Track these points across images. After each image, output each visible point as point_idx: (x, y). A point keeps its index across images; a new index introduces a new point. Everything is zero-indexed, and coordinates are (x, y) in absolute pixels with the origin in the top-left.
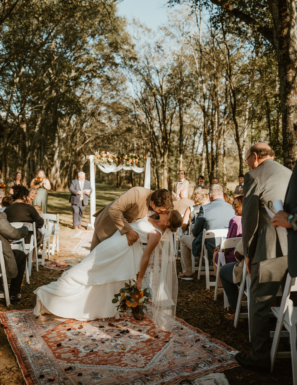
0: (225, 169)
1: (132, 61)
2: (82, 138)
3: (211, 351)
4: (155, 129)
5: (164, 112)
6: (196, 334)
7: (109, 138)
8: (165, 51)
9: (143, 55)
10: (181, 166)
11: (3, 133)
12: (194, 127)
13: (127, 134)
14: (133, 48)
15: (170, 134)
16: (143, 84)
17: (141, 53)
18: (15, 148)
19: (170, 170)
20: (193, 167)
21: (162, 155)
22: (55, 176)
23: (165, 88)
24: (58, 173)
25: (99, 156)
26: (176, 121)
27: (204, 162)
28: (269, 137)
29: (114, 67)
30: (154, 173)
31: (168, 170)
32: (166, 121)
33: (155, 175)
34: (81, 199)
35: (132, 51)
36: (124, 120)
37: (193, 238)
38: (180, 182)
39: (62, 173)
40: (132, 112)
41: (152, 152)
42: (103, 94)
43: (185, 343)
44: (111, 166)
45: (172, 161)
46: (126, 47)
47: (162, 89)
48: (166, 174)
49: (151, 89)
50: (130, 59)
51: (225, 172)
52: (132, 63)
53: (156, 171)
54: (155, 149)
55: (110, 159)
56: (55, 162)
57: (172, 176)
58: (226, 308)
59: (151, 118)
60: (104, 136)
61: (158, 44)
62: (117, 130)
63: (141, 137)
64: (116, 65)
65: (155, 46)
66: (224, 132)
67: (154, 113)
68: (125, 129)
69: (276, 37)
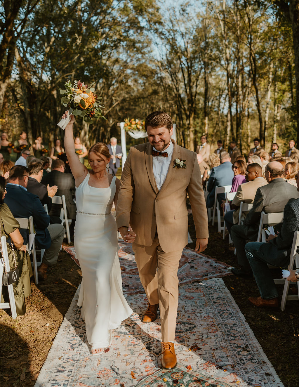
0: (249, 131)
1: (157, 24)
2: (109, 101)
3: (215, 268)
4: (181, 91)
5: (189, 75)
6: (207, 259)
7: (135, 101)
8: (190, 14)
9: (168, 19)
10: (206, 128)
11: (36, 99)
12: (220, 89)
13: (153, 96)
14: (158, 11)
15: (195, 97)
16: (168, 47)
17: (166, 16)
18: (47, 114)
19: (196, 132)
20: (219, 128)
21: (188, 117)
22: (84, 138)
23: (190, 50)
24: (87, 136)
25: (129, 124)
26: (201, 82)
27: (229, 123)
28: (291, 100)
29: (139, 31)
30: (180, 135)
31: (194, 132)
32: (191, 84)
33: (182, 137)
34: (114, 162)
35: (157, 14)
36: (150, 82)
37: (208, 193)
38: (202, 146)
39: (91, 136)
40: (157, 74)
41: (178, 115)
42: (128, 56)
43: (198, 263)
44: (140, 132)
45: (198, 123)
46: (150, 10)
47: (187, 52)
48: (192, 136)
49: (176, 52)
50: (155, 23)
51: (250, 134)
52: (157, 26)
53: (183, 133)
54: (181, 112)
55: (139, 126)
56: (84, 125)
57: (198, 138)
58: (231, 244)
59: (177, 80)
60: (130, 99)
61: (183, 7)
62: (143, 92)
63: (167, 101)
64: (142, 28)
65: (180, 8)
66: (248, 94)
67: (180, 76)
68: (151, 91)
69: (292, 11)
